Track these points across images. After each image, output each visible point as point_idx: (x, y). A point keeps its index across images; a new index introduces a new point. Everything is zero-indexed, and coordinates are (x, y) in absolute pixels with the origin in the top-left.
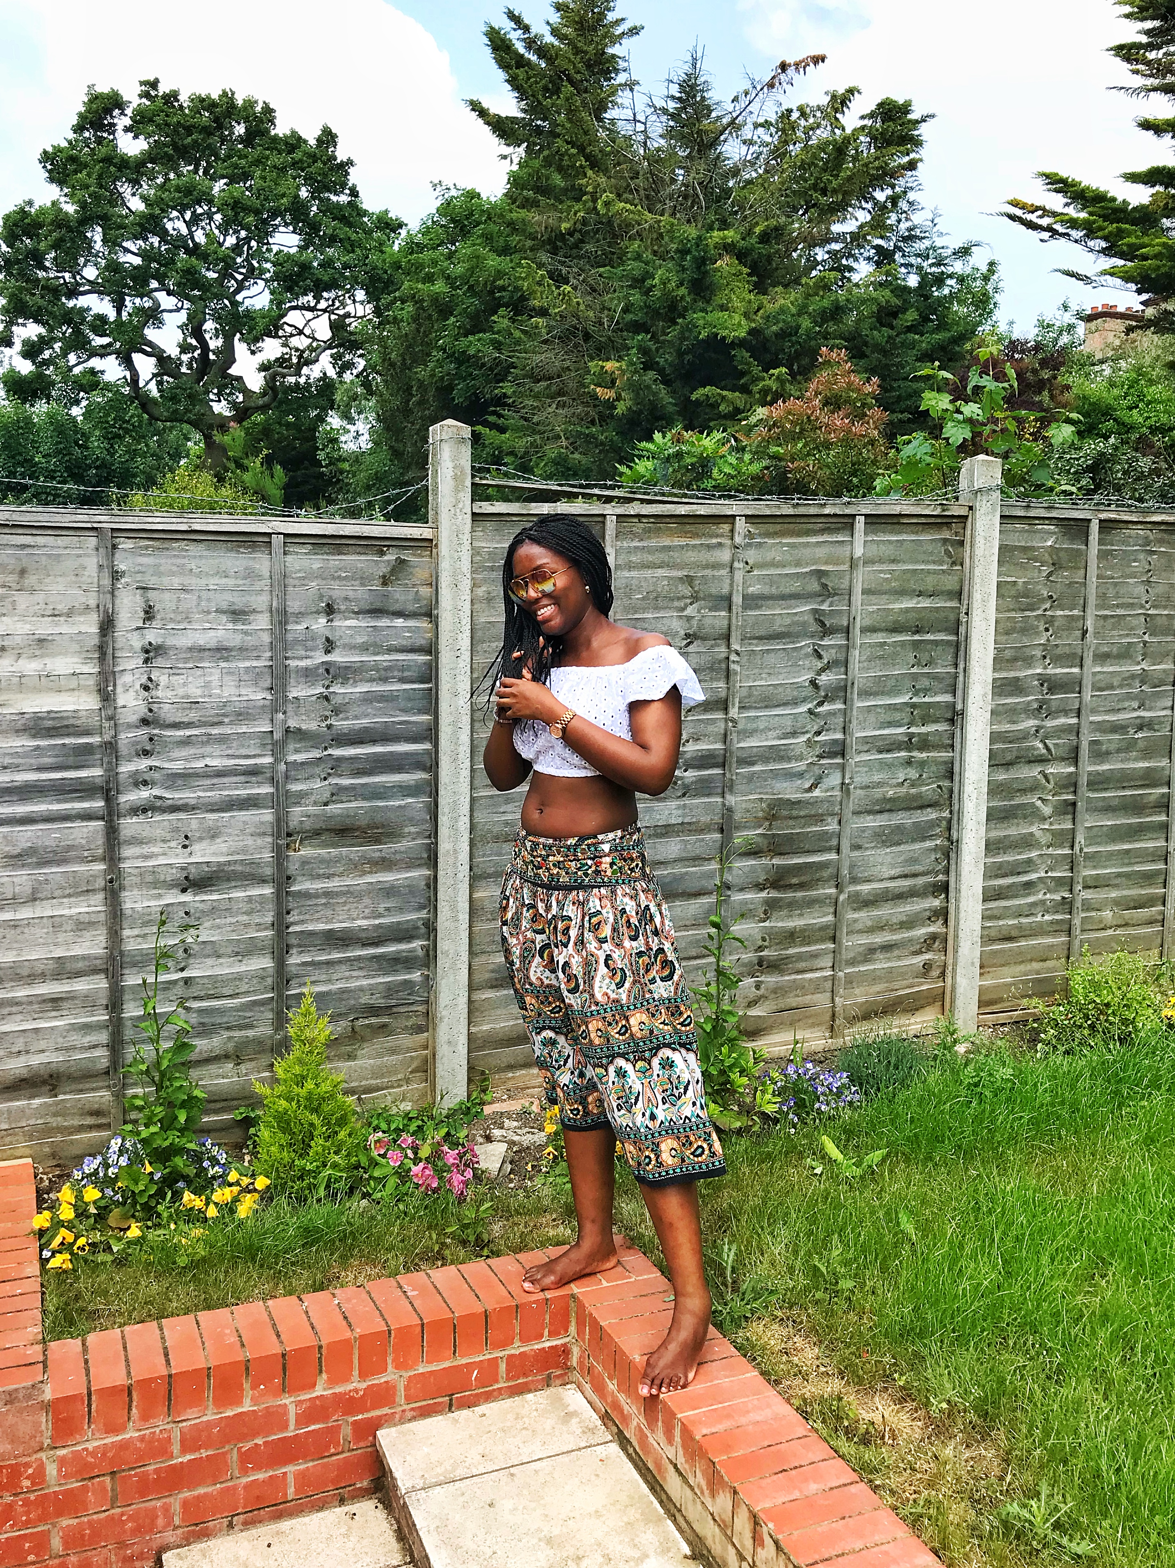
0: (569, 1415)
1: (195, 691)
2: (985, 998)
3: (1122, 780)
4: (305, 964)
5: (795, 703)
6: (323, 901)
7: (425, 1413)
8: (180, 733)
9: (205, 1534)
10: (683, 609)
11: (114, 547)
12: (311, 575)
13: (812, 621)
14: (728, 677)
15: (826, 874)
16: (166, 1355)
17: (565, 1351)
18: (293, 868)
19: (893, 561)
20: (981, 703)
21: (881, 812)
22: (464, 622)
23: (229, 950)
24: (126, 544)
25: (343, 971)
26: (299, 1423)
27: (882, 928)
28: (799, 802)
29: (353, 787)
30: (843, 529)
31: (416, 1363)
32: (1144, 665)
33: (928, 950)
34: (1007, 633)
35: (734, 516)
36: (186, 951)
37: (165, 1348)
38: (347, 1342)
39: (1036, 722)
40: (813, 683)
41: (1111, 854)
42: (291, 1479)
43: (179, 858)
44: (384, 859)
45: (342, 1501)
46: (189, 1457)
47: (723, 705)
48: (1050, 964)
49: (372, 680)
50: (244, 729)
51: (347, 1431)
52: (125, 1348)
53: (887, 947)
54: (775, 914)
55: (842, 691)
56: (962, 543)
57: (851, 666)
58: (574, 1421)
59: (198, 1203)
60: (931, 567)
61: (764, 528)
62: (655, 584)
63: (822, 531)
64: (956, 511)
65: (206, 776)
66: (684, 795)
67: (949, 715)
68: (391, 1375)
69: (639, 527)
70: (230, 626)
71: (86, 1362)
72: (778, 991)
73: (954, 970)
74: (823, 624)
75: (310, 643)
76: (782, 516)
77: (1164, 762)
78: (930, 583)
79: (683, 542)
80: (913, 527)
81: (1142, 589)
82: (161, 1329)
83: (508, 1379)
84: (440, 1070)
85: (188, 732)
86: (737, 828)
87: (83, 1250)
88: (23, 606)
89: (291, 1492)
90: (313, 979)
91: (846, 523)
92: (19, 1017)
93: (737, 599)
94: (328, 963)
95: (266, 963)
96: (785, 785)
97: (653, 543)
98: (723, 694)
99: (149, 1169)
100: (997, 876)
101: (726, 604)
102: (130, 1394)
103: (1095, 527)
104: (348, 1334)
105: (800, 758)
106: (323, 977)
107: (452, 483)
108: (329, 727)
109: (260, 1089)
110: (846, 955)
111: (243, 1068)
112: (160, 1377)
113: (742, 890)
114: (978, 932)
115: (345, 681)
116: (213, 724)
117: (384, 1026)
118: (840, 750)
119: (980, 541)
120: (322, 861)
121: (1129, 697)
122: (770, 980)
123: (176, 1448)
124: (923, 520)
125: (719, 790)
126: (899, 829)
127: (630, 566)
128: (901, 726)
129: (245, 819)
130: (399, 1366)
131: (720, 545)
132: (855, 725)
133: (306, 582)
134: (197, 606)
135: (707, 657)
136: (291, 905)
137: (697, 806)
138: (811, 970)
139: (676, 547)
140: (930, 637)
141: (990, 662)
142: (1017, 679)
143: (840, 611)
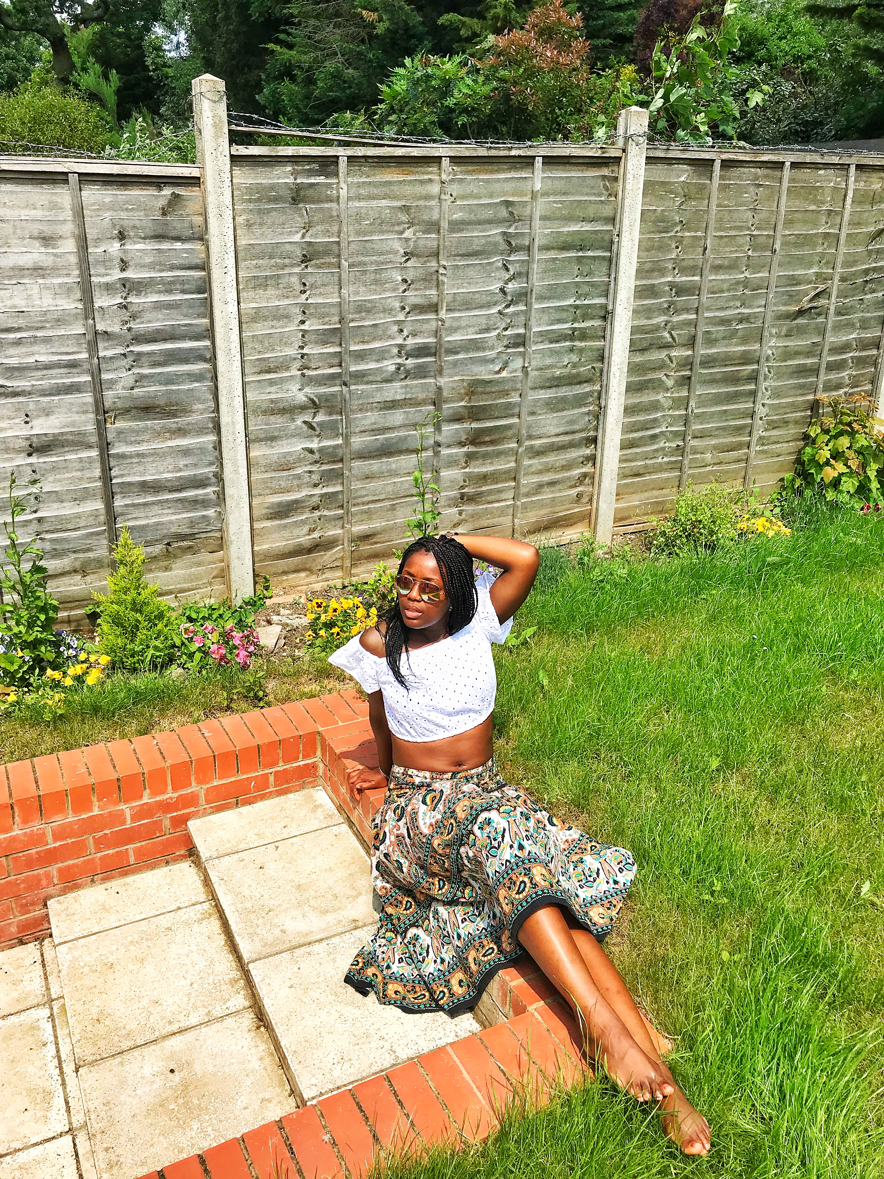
0: (317, 807)
1: (20, 303)
2: (619, 516)
3: (726, 360)
4: (126, 506)
5: (489, 305)
6: (136, 460)
7: (220, 809)
8: (12, 336)
9: (77, 887)
10: (402, 233)
12: (102, 207)
13: (501, 241)
14: (438, 286)
15: (509, 433)
16: (36, 782)
17: (314, 766)
18: (110, 437)
19: (564, 194)
20: (626, 305)
21: (550, 387)
22: (229, 245)
23: (69, 497)
25: (156, 509)
26: (134, 818)
27: (548, 470)
28: (491, 382)
29: (152, 376)
30: (526, 167)
31: (211, 780)
32: (747, 274)
33: (581, 484)
34: (647, 251)
35: (441, 157)
36: (36, 498)
37: (36, 778)
38: (162, 771)
39: (665, 318)
40: (502, 290)
41: (713, 414)
42: (131, 853)
43: (25, 431)
44: (179, 429)
45: (167, 863)
46: (59, 844)
47: (434, 308)
48: (665, 491)
49: (160, 292)
50: (63, 332)
51: (167, 823)
52: (8, 778)
53: (552, 484)
54: (473, 463)
55: (523, 296)
56: (616, 179)
57: (530, 276)
58: (320, 810)
59: (58, 676)
60: (592, 198)
61: (464, 167)
62: (380, 213)
63: (509, 170)
64: (613, 153)
65: (37, 369)
66: (406, 378)
67: (602, 313)
68: (194, 788)
69: (366, 166)
70: (43, 250)
72: (474, 516)
73: (598, 498)
74: (509, 244)
75: (107, 264)
76: (478, 157)
77: (757, 346)
78: (591, 211)
79: (401, 178)
80: (581, 165)
81: (750, 214)
82: (33, 765)
83: (276, 786)
84: (233, 577)
85: (19, 335)
86: (446, 402)
89: (132, 860)
90: (134, 516)
91: (528, 162)
93: (445, 225)
94: (145, 504)
95: (99, 505)
96: (481, 368)
97: (377, 178)
98: (434, 300)
100: (632, 431)
101: (436, 228)
102: (12, 808)
103: (717, 165)
104: (162, 765)
105: (492, 348)
106: (142, 515)
107: (212, 130)
108: (129, 329)
109: (99, 596)
110: (523, 490)
111: (88, 579)
112: (33, 797)
113: (449, 446)
114: (616, 471)
115: (139, 293)
116: (37, 329)
117: (190, 547)
118: (520, 341)
119: (629, 178)
120: (132, 431)
121: (734, 298)
122: (469, 508)
123: (50, 838)
124: (589, 159)
125: (432, 374)
126: (564, 399)
127: (359, 198)
128: (567, 322)
129: (72, 401)
130: (199, 782)
131: (430, 180)
132: (533, 322)
133: (100, 213)
134: (14, 233)
135: (420, 271)
136: (112, 464)
137: (416, 386)
138: (498, 501)
139: (395, 182)
140: (590, 253)
141: (634, 273)
142: (653, 285)
143: (522, 234)
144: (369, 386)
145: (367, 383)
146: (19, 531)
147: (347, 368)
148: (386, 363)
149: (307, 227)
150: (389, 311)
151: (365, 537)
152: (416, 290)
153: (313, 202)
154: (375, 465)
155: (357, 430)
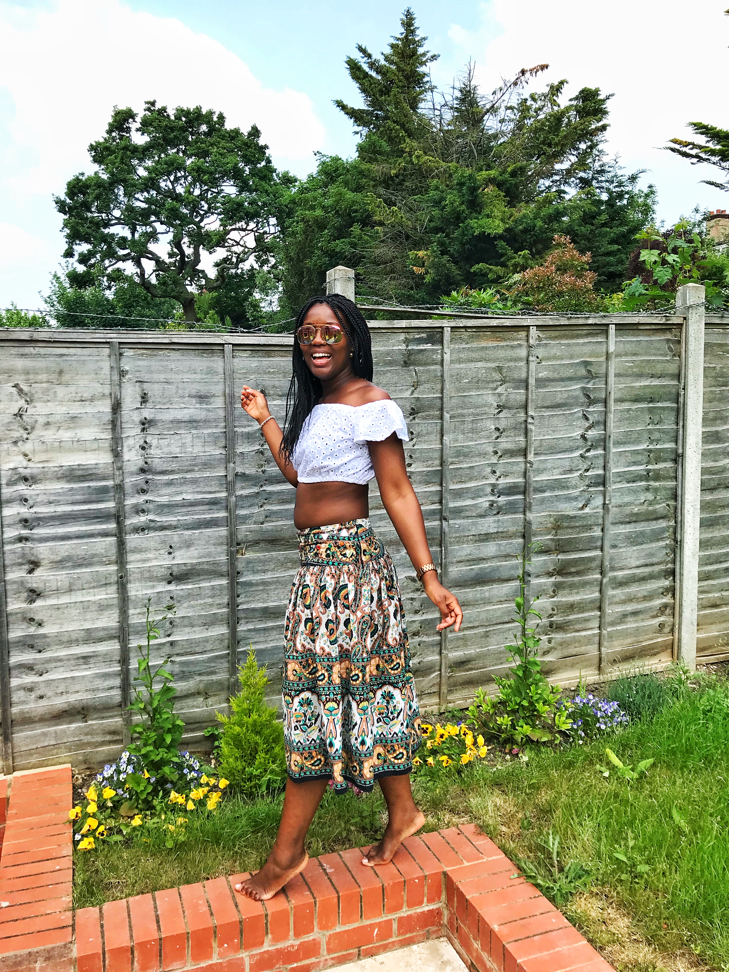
1: (175, 450)
2: (702, 646)
4: (249, 630)
5: (571, 450)
6: (261, 588)
7: (341, 961)
8: (166, 477)
10: (496, 389)
11: (121, 354)
12: (250, 371)
13: (581, 395)
14: (526, 433)
15: (594, 565)
16: (158, 922)
17: (439, 913)
18: (240, 566)
19: (635, 354)
20: (695, 448)
21: (629, 523)
23: (200, 622)
24: (128, 353)
25: (274, 634)
26: (253, 969)
27: (631, 601)
28: (575, 517)
29: (280, 511)
30: (601, 333)
31: (334, 925)
33: (662, 615)
34: (710, 402)
35: (528, 326)
36: (171, 623)
37: (157, 916)
40: (583, 437)
43: (167, 561)
47: (524, 452)
50: (208, 474)
52: (129, 915)
53: (635, 613)
54: (560, 592)
55: (602, 442)
56: (679, 342)
57: (608, 424)
58: (449, 968)
59: (181, 800)
60: (659, 358)
61: (548, 334)
62: (477, 372)
63: (587, 335)
64: (675, 320)
65: (184, 506)
66: (498, 513)
67: (673, 457)
68: (317, 934)
69: (465, 335)
70: (198, 406)
71: (102, 926)
72: (563, 644)
73: (680, 628)
74: (588, 397)
76: (560, 326)
78: (658, 369)
79: (495, 344)
80: (646, 332)
82: (154, 900)
83: (399, 934)
85: (171, 477)
86: (534, 535)
87: (103, 835)
88: (61, 395)
90: (255, 640)
91: (603, 329)
92: (62, 669)
93: (532, 381)
94: (265, 629)
95: (224, 630)
96: (565, 505)
97: (474, 345)
98: (523, 445)
99: (147, 775)
100: (706, 564)
101: (524, 384)
102: (132, 953)
104: (286, 905)
105: (575, 487)
106: (262, 639)
108: (263, 472)
109: (222, 718)
110: (608, 619)
111: (210, 701)
112: (154, 940)
113: (538, 576)
114: (696, 602)
116: (187, 471)
118: (602, 481)
119: (691, 339)
120: (260, 561)
122: (558, 636)
124: (654, 327)
125: (521, 510)
126: (642, 533)
127: (460, 361)
128: (642, 465)
129: (209, 534)
130: (323, 927)
131: (520, 345)
132: (611, 465)
133: (247, 376)
134: (176, 393)
135: (512, 421)
136: (239, 591)
137: (507, 520)
138: (585, 630)
139: (490, 347)
140: (659, 405)
141: (700, 421)
142: (717, 432)
143: (600, 388)
144: (465, 521)
145: (464, 518)
146: (153, 653)
147: (447, 505)
148: (480, 500)
149: (415, 385)
150: (484, 455)
151: (461, 664)
152: (507, 437)
153: (421, 365)
154: (470, 593)
155: (454, 560)
